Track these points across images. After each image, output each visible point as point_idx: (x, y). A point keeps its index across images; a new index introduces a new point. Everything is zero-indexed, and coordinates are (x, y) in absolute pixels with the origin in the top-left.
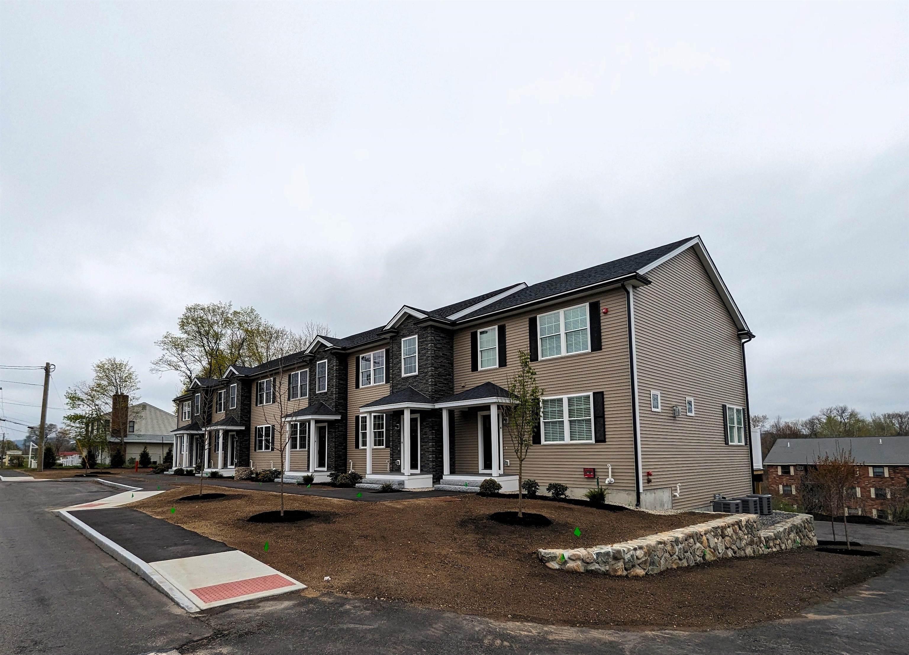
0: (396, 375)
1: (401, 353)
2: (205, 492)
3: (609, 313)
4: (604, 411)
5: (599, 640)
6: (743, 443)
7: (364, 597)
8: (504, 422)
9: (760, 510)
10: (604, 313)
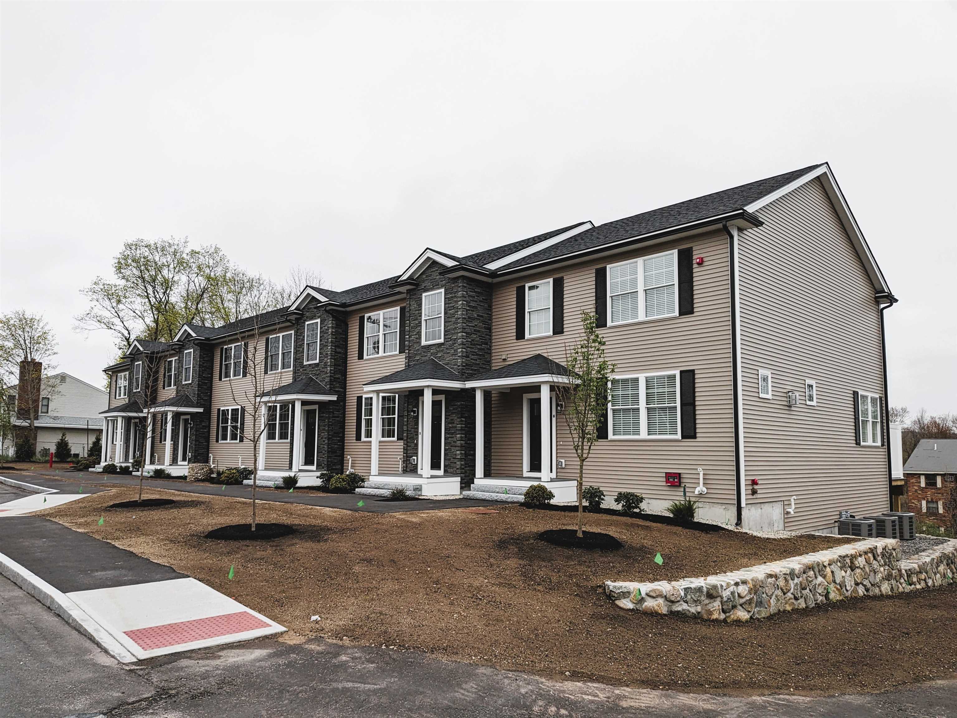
0: (414, 343)
1: (421, 313)
2: (145, 497)
3: (705, 264)
4: (694, 397)
5: (690, 709)
6: (879, 444)
7: (367, 644)
8: (559, 408)
9: (900, 533)
10: (698, 264)
